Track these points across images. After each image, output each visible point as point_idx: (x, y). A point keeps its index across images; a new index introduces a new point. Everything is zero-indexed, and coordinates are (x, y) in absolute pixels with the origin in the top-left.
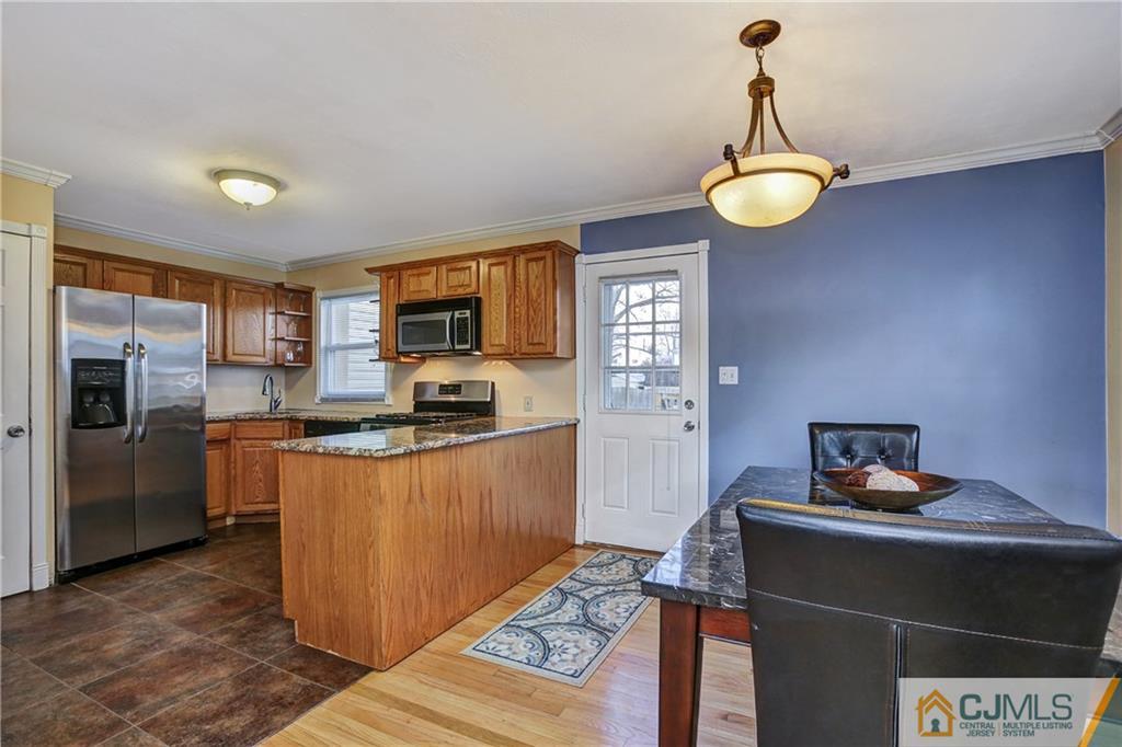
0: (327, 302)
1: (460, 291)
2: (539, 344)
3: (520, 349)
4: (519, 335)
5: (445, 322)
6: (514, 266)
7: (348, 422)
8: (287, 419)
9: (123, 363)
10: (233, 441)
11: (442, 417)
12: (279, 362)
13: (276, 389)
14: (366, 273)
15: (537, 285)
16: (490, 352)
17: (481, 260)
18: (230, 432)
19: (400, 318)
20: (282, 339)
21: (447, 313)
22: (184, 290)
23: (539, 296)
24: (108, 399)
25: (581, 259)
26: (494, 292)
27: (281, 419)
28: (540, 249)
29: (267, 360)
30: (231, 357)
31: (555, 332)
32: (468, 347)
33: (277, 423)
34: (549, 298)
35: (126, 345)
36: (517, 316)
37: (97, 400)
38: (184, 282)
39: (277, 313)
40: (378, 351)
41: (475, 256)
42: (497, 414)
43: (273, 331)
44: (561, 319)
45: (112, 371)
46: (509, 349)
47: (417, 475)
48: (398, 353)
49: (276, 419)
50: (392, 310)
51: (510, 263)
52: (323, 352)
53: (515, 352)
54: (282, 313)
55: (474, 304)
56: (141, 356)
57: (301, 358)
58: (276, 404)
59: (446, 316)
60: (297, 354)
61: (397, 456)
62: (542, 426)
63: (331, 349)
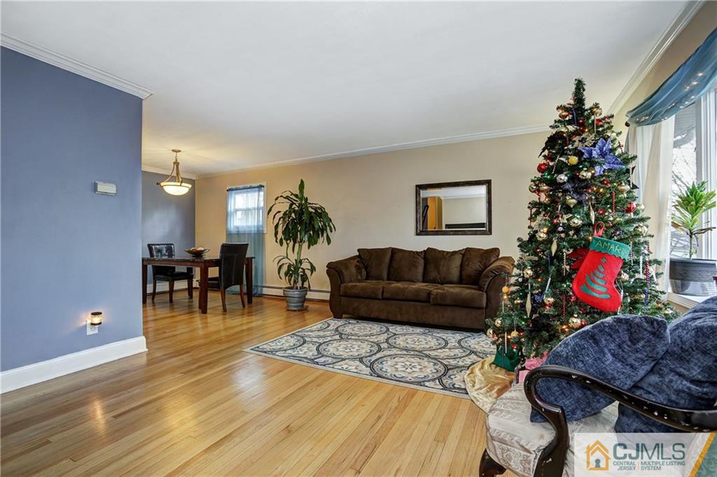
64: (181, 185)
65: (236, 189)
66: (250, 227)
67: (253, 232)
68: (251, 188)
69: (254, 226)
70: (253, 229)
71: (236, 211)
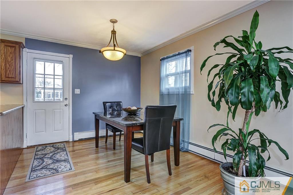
2: (12, 78)
3: (2, 78)
15: (11, 56)
23: (12, 60)
25: (25, 50)
28: (12, 43)
31: (20, 74)
34: (17, 62)
64: (114, 50)
65: (167, 58)
66: (178, 88)
67: (181, 93)
68: (179, 54)
69: (182, 88)
70: (181, 91)
71: (167, 76)
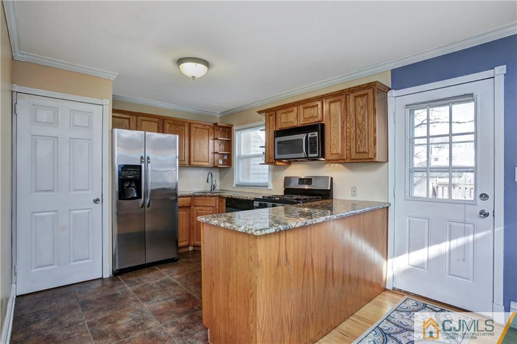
0: (239, 132)
1: (312, 121)
2: (363, 152)
3: (351, 155)
4: (350, 147)
5: (302, 140)
6: (346, 102)
7: (247, 200)
8: (218, 196)
9: (140, 167)
10: (192, 207)
11: (300, 200)
12: (216, 165)
13: (214, 179)
14: (258, 114)
15: (362, 114)
16: (330, 158)
17: (324, 100)
18: (191, 203)
19: (276, 138)
20: (217, 153)
21: (304, 134)
22: (171, 128)
23: (364, 120)
24: (134, 185)
25: (392, 94)
26: (333, 120)
27: (215, 196)
28: (364, 89)
29: (210, 164)
30: (193, 163)
31: (375, 144)
32: (316, 155)
33: (213, 198)
34: (371, 121)
35: (142, 157)
36: (348, 134)
37: (130, 186)
38: (171, 125)
39: (214, 139)
40: (264, 158)
41: (321, 98)
42: (334, 197)
43: (213, 149)
44: (379, 135)
45: (135, 171)
46: (343, 156)
47: (284, 246)
48: (275, 160)
49: (212, 196)
50: (272, 134)
51: (344, 100)
52: (237, 159)
53: (347, 158)
54: (217, 139)
55: (319, 128)
56: (149, 162)
57: (225, 163)
58: (214, 187)
59: (303, 137)
60: (224, 161)
61: (270, 234)
62: (367, 209)
63: (240, 158)
